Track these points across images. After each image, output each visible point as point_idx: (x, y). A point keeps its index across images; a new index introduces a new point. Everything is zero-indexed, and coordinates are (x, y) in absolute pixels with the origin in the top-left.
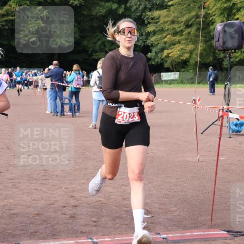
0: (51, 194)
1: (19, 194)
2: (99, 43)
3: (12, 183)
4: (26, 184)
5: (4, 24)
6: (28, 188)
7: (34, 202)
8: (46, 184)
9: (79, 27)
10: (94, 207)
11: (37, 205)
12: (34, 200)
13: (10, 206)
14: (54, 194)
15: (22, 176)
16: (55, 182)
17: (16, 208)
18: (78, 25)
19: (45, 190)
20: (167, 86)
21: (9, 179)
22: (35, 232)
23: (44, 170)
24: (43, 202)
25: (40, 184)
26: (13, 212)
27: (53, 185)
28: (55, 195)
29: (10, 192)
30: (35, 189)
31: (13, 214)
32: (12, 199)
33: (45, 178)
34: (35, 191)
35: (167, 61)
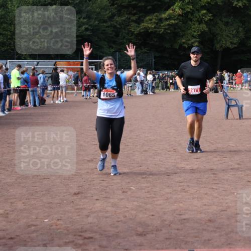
0: (223, 199)
1: (189, 199)
3: (181, 186)
4: (196, 188)
5: (167, 27)
6: (198, 192)
7: (205, 207)
8: (216, 189)
9: (244, 26)
11: (209, 211)
12: (205, 205)
13: (180, 211)
14: (226, 199)
15: (191, 179)
16: (226, 186)
17: (187, 213)
18: (242, 25)
19: (215, 195)
21: (178, 182)
22: (209, 240)
23: (214, 174)
24: (215, 207)
25: (210, 188)
26: (183, 217)
27: (223, 190)
28: (227, 201)
29: (180, 196)
30: (206, 194)
31: (184, 219)
32: (181, 203)
33: (215, 182)
34: (206, 196)
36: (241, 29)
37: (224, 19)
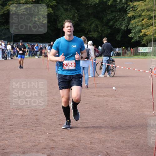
0: (37, 138)
1: (14, 137)
2: (93, 25)
3: (11, 128)
4: (21, 130)
6: (22, 132)
7: (23, 144)
8: (35, 130)
9: (78, 13)
10: (67, 149)
11: (25, 146)
12: (24, 142)
13: (4, 147)
14: (40, 138)
15: (19, 123)
16: (43, 128)
17: (9, 148)
18: (77, 12)
19: (33, 134)
20: (143, 57)
21: (9, 125)
23: (37, 119)
24: (30, 144)
25: (31, 130)
26: (5, 151)
27: (40, 131)
28: (40, 139)
29: (7, 136)
30: (27, 134)
31: (5, 153)
32: (7, 141)
33: (35, 125)
34: (26, 135)
35: (143, 39)
36: (76, 15)
37: (64, 6)
